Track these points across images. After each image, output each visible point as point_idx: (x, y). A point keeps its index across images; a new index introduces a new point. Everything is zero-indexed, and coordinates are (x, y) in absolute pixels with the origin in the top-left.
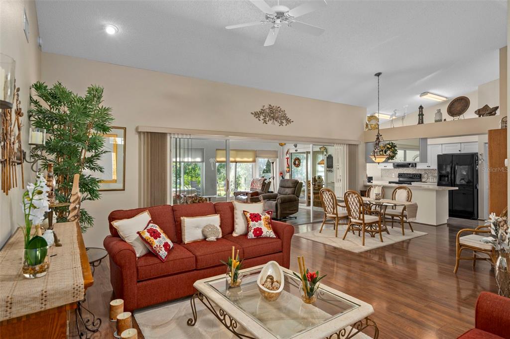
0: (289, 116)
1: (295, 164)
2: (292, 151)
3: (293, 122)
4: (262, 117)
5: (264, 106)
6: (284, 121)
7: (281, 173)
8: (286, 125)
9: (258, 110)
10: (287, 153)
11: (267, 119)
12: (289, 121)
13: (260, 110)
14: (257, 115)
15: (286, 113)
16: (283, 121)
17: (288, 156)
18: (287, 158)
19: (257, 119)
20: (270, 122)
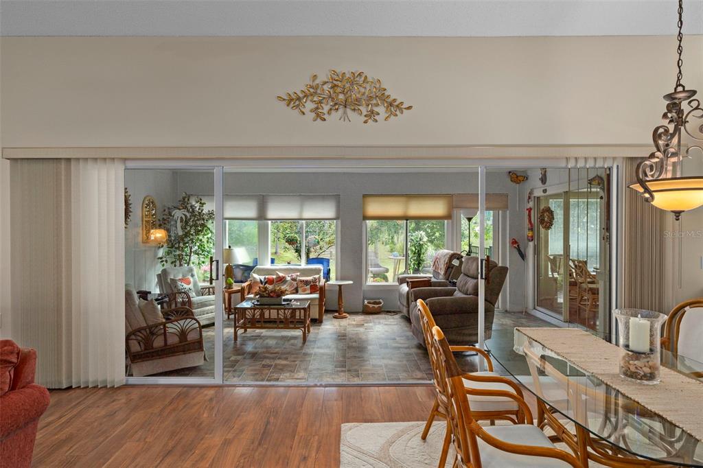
0: (392, 93)
1: (542, 221)
2: (538, 193)
3: (410, 108)
4: (310, 105)
5: (315, 77)
6: (381, 109)
7: (514, 242)
8: (386, 119)
9: (298, 87)
10: (529, 198)
11: (326, 108)
12: (394, 107)
13: (305, 89)
14: (294, 101)
15: (383, 86)
16: (376, 109)
17: (531, 204)
18: (530, 210)
19: (297, 111)
20: (336, 115)
